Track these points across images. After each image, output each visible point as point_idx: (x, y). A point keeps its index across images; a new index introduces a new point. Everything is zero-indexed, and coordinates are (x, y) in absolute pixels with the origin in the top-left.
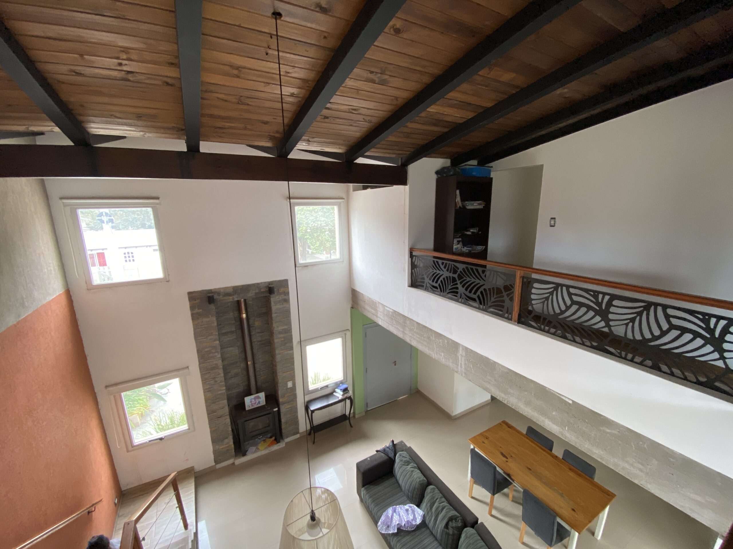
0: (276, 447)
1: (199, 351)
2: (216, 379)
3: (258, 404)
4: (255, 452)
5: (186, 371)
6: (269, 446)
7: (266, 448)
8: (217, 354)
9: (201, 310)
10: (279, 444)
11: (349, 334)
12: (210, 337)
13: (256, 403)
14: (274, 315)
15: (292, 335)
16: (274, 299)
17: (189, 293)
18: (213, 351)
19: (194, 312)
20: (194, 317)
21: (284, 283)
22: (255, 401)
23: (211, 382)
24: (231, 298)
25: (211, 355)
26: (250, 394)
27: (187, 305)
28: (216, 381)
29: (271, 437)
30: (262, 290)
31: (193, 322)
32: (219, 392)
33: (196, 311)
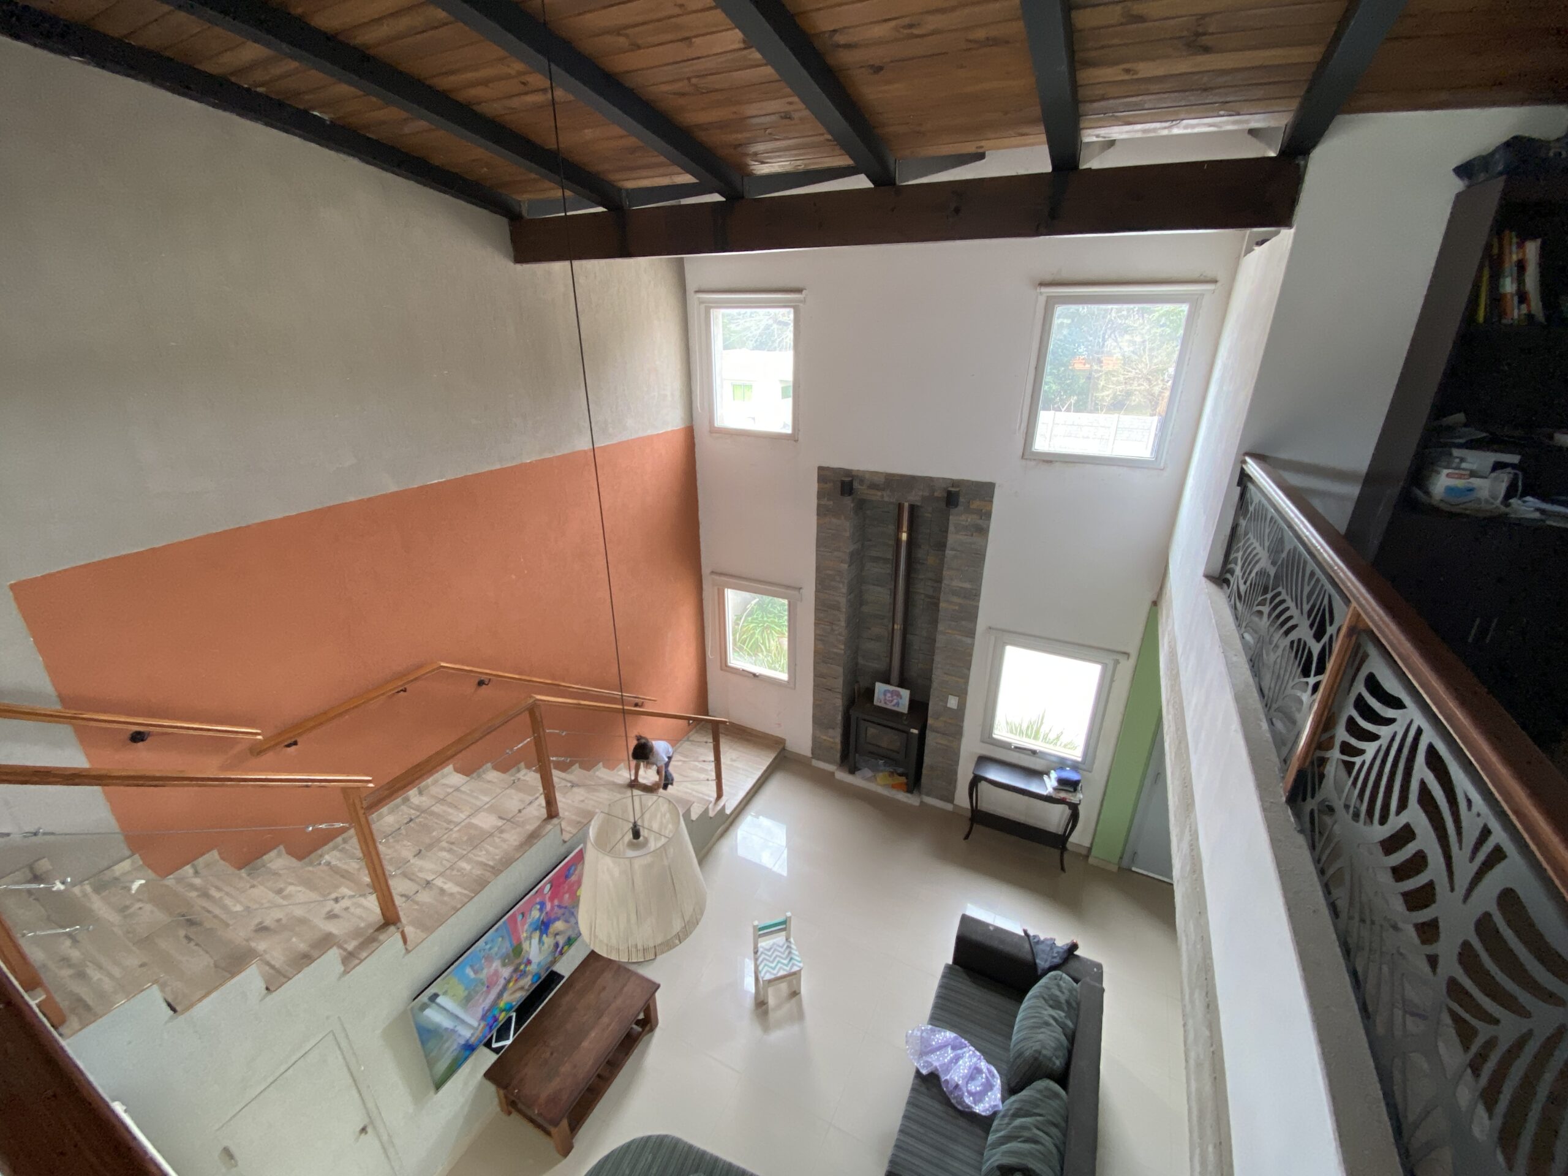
0: (902, 797)
1: (818, 569)
2: (836, 628)
3: (894, 706)
4: (868, 780)
5: (795, 593)
6: (893, 787)
7: (885, 786)
8: (841, 586)
9: (831, 503)
10: (909, 795)
12: (836, 553)
13: (892, 701)
14: (950, 552)
15: (977, 607)
16: (958, 518)
17: (820, 469)
18: (838, 578)
19: (822, 503)
20: (822, 511)
21: (985, 491)
22: (892, 697)
23: (827, 627)
24: (879, 493)
25: (833, 583)
26: (887, 681)
27: (813, 487)
28: (832, 630)
29: (901, 775)
30: (936, 494)
31: (818, 519)
32: (835, 650)
33: (824, 502)
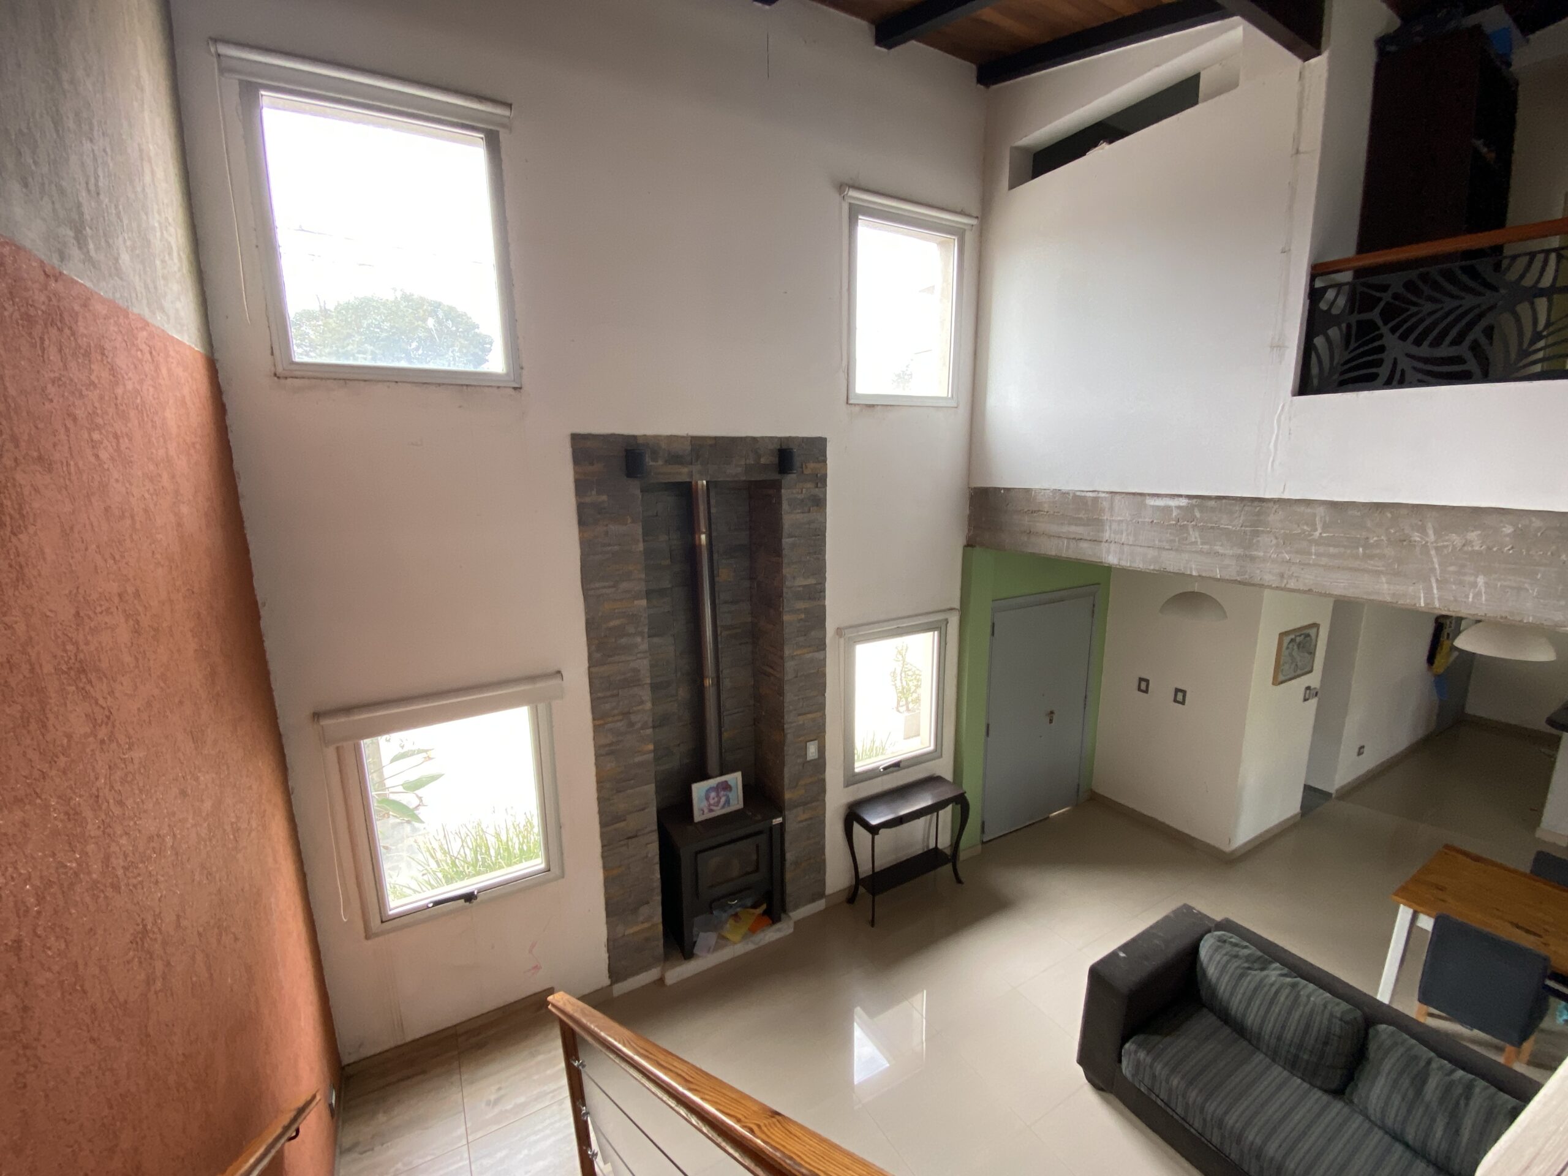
0: (771, 935)
1: (591, 626)
2: (633, 718)
4: (717, 947)
5: (554, 682)
6: (753, 930)
7: (745, 937)
8: (639, 639)
9: (604, 498)
10: (778, 926)
11: (954, 620)
12: (624, 585)
14: (787, 540)
15: (824, 607)
16: (792, 490)
17: (576, 438)
18: (631, 629)
19: (588, 500)
20: (586, 516)
21: (817, 447)
23: (619, 724)
24: (685, 470)
25: (623, 641)
27: (564, 475)
28: (631, 724)
29: (755, 906)
30: (763, 461)
31: (580, 531)
32: (637, 759)
33: (592, 497)
